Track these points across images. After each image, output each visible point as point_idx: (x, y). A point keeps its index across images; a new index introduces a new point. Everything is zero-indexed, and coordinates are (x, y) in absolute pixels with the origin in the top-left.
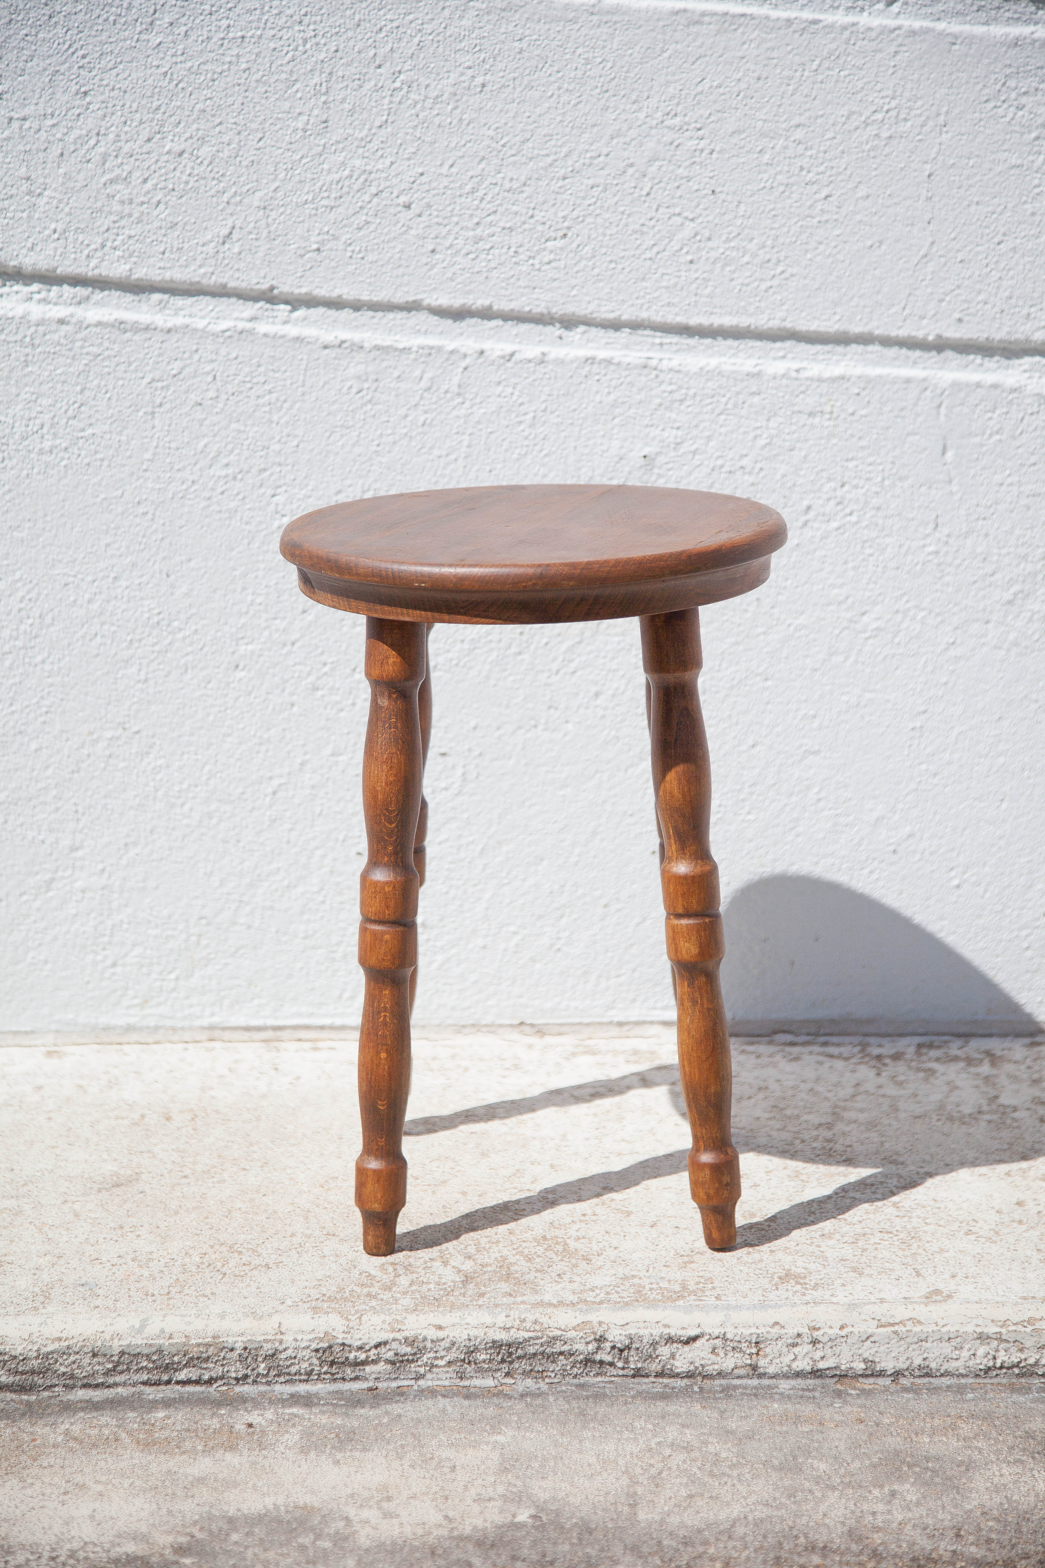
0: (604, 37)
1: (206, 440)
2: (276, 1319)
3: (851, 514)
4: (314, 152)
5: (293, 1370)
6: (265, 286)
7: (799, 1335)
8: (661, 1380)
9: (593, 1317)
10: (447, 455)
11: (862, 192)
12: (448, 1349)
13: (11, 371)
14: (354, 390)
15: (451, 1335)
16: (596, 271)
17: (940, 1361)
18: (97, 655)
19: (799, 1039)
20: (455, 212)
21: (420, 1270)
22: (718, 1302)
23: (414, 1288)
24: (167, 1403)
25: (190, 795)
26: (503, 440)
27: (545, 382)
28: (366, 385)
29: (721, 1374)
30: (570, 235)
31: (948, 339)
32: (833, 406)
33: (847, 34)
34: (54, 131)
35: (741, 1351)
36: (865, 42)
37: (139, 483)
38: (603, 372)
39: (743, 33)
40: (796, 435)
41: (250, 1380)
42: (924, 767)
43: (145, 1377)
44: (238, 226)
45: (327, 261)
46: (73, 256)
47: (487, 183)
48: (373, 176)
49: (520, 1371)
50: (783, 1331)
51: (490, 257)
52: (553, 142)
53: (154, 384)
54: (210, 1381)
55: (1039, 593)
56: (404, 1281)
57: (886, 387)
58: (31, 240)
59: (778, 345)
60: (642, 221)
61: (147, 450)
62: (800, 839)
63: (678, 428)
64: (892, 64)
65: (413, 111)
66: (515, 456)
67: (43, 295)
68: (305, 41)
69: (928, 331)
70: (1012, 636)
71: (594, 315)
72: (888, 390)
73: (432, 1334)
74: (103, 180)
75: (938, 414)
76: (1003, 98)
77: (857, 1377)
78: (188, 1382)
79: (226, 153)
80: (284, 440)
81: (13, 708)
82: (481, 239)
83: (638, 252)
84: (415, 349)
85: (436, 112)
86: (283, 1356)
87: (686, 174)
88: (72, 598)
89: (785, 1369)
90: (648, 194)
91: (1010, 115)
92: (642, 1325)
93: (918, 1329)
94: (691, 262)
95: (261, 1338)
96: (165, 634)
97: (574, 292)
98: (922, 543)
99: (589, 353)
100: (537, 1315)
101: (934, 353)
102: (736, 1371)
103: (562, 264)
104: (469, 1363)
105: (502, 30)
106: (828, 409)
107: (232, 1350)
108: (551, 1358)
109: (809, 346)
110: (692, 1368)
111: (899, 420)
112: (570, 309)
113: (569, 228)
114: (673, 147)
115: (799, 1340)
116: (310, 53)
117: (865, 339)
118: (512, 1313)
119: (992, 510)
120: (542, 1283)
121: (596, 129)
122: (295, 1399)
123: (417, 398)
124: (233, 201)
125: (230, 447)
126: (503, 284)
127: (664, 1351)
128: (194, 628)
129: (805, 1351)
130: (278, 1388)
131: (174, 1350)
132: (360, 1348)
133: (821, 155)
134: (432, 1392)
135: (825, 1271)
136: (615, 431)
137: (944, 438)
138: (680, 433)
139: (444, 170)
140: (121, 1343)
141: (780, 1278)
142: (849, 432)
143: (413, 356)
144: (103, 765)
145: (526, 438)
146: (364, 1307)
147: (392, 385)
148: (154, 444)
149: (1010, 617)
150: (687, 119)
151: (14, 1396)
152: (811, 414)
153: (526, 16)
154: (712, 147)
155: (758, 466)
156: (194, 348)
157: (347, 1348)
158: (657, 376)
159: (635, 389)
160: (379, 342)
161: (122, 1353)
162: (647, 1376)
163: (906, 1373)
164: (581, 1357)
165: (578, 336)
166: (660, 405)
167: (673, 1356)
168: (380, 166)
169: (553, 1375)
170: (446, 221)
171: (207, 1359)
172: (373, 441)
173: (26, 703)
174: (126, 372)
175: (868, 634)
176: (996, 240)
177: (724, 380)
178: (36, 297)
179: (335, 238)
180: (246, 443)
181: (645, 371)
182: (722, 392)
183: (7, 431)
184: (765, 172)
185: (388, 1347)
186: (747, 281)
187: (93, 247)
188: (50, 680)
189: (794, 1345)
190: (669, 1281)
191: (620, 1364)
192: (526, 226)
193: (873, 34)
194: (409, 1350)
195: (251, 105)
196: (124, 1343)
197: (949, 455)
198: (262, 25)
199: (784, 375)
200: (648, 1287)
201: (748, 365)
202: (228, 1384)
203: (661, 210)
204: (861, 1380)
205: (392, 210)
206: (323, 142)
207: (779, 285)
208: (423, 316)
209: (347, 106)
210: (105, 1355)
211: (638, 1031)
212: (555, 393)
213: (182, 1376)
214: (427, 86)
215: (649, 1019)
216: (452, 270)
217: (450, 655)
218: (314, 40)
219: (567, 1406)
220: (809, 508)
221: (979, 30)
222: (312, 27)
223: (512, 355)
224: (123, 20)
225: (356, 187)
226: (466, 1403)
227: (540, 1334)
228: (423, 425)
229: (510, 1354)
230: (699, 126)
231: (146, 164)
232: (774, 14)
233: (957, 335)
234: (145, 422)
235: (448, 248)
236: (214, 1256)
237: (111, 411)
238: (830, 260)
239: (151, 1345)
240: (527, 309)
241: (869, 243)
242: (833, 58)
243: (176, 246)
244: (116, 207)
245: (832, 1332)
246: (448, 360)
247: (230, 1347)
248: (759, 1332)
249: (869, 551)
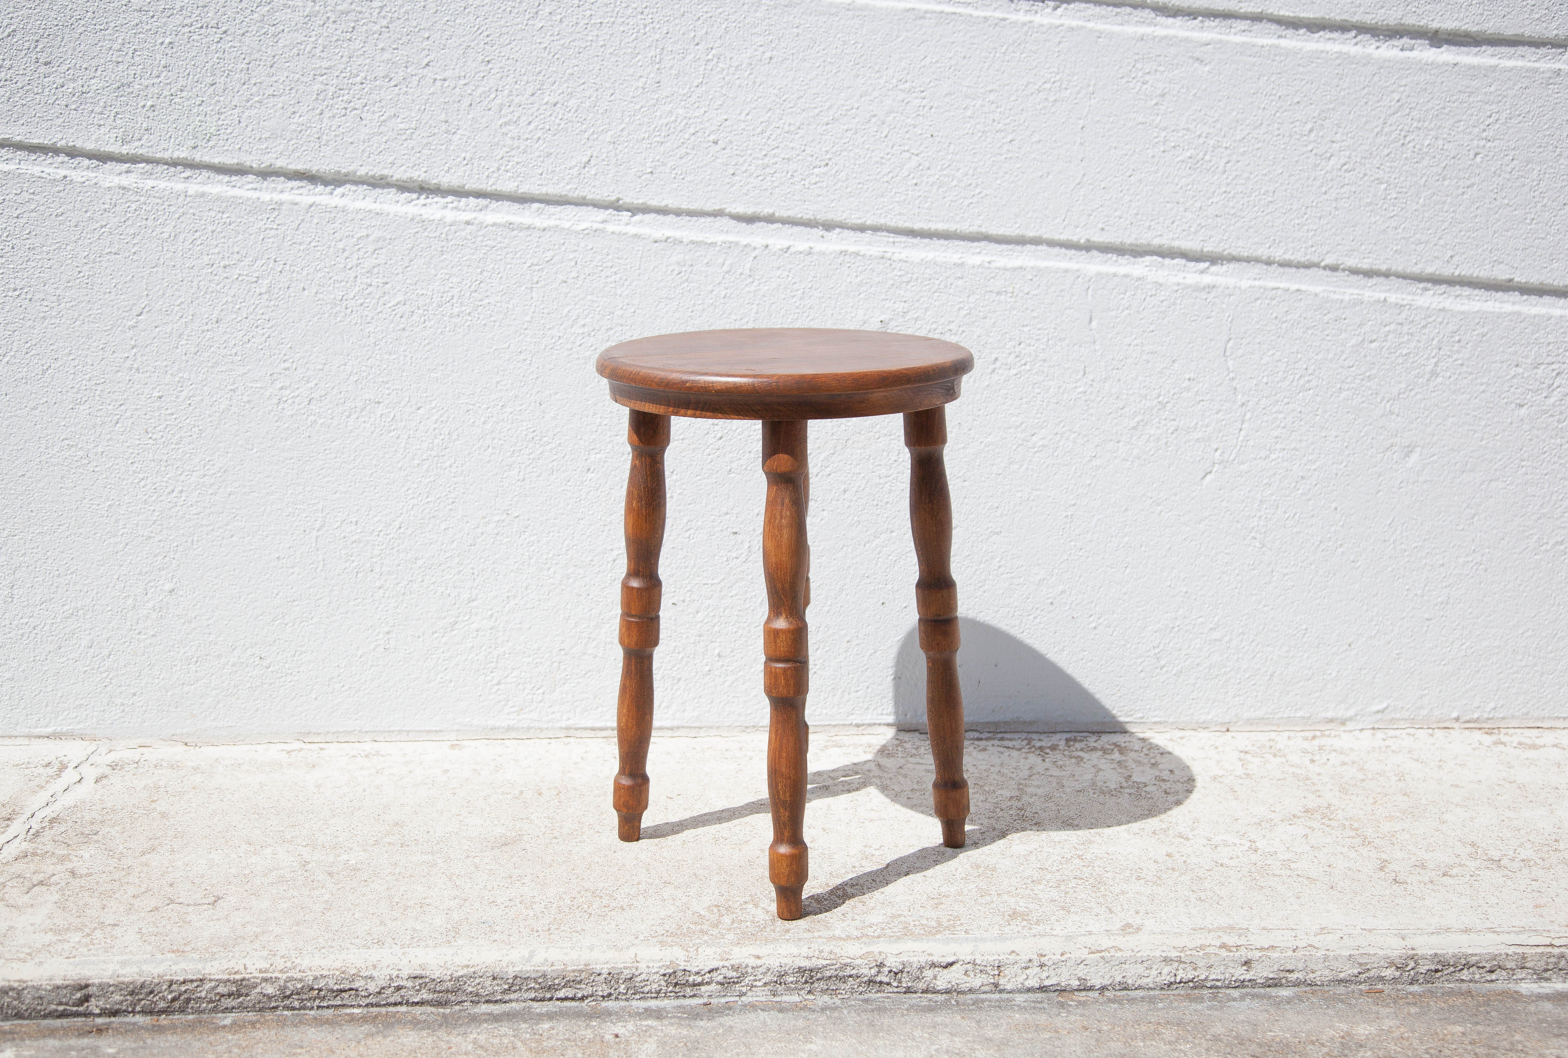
0: (856, 26)
1: (569, 307)
2: (633, 951)
3: (1025, 364)
4: (650, 104)
5: (646, 989)
6: (613, 198)
7: (1030, 961)
8: (926, 995)
9: (875, 948)
11: (1035, 138)
12: (764, 974)
13: (431, 258)
14: (676, 272)
15: (767, 963)
16: (849, 189)
17: (1134, 977)
18: (490, 461)
19: (983, 736)
20: (750, 147)
21: (738, 911)
22: (968, 936)
23: (735, 925)
24: (550, 1016)
25: (554, 562)
27: (811, 268)
28: (684, 269)
29: (971, 991)
30: (830, 164)
31: (1094, 242)
32: (1013, 287)
33: (1026, 28)
34: (466, 88)
35: (987, 973)
36: (1039, 34)
37: (521, 338)
38: (853, 261)
39: (954, 26)
40: (987, 308)
41: (613, 997)
42: (1073, 543)
43: (533, 995)
44: (595, 155)
45: (658, 180)
46: (477, 176)
47: (772, 127)
48: (691, 121)
49: (819, 989)
50: (1018, 958)
51: (774, 179)
52: (819, 99)
53: (533, 268)
54: (582, 999)
55: (1154, 422)
57: (1050, 275)
58: (447, 165)
59: (976, 244)
60: (881, 155)
61: (527, 314)
62: (986, 594)
63: (905, 302)
64: (1057, 50)
65: (721, 76)
67: (455, 205)
68: (645, 26)
69: (1080, 236)
70: (1135, 452)
71: (847, 221)
72: (1052, 277)
73: (752, 962)
74: (500, 122)
75: (1087, 295)
76: (1133, 76)
77: (1073, 990)
78: (566, 999)
79: (588, 104)
80: (625, 308)
81: (429, 499)
82: (768, 166)
83: (879, 176)
84: (719, 243)
85: (737, 77)
86: (639, 979)
87: (913, 123)
88: (472, 421)
89: (1019, 986)
90: (886, 136)
91: (1138, 88)
92: (911, 954)
93: (1118, 954)
94: (916, 184)
95: (622, 966)
96: (538, 446)
97: (833, 204)
98: (1074, 385)
99: (843, 248)
100: (832, 947)
101: (1084, 252)
102: (982, 988)
103: (825, 184)
104: (780, 984)
105: (785, 20)
106: (1011, 290)
107: (599, 975)
108: (843, 979)
109: (997, 246)
110: (949, 986)
111: (1059, 298)
112: (830, 216)
113: (830, 159)
114: (904, 104)
115: (1030, 964)
116: (648, 34)
117: (1036, 241)
118: (812, 945)
119: (1123, 363)
121: (850, 90)
122: (648, 1013)
123: (721, 278)
124: (591, 138)
125: (586, 312)
126: (783, 198)
127: (929, 973)
128: (558, 442)
129: (1034, 972)
130: (634, 1003)
131: (554, 975)
132: (697, 973)
133: (1007, 111)
134: (753, 1007)
135: (1041, 910)
136: (861, 303)
137: (1091, 312)
138: (906, 305)
139: (742, 117)
140: (515, 969)
141: (1009, 915)
142: (1025, 306)
143: (718, 248)
144: (492, 540)
146: (699, 941)
147: (702, 269)
148: (532, 310)
149: (1134, 438)
150: (914, 84)
151: (433, 1009)
152: (998, 293)
153: (802, 10)
154: (931, 104)
155: (961, 329)
156: (562, 242)
157: (687, 973)
158: (890, 265)
159: (875, 274)
160: (695, 239)
161: (516, 977)
162: (916, 992)
163: (1110, 987)
164: (866, 979)
165: (835, 236)
166: (892, 285)
167: (935, 977)
168: (697, 114)
169: (844, 992)
170: (742, 154)
171: (580, 982)
173: (438, 496)
174: (513, 258)
175: (1036, 449)
176: (1128, 174)
177: (938, 268)
178: (450, 205)
179: (664, 164)
180: (598, 309)
181: (883, 261)
182: (936, 276)
183: (428, 301)
184: (968, 122)
185: (719, 972)
186: (954, 199)
187: (491, 170)
188: (455, 479)
189: (1027, 968)
190: (927, 919)
191: (895, 984)
192: (800, 157)
193: (1044, 29)
194: (734, 974)
195: (606, 70)
196: (517, 968)
197: (1094, 324)
198: (615, 15)
199: (979, 265)
200: (912, 924)
201: (955, 258)
202: (596, 1000)
203: (895, 148)
204: (1076, 992)
205: (705, 145)
206: (656, 97)
207: (978, 202)
208: (725, 220)
209: (674, 72)
210: (502, 978)
211: (870, 730)
212: (819, 275)
213: (561, 994)
214: (731, 58)
215: (877, 722)
216: (747, 188)
217: (741, 462)
218: (651, 25)
219: (858, 1018)
221: (1117, 29)
222: (650, 16)
223: (788, 248)
224: (516, 11)
225: (679, 129)
226: (781, 1015)
227: (834, 962)
229: (812, 977)
230: (922, 89)
231: (531, 111)
232: (976, 13)
233: (1101, 240)
234: (526, 294)
235: (744, 172)
236: (581, 900)
237: (502, 287)
238: (1013, 185)
240: (799, 216)
241: (1040, 174)
242: (1016, 44)
243: (550, 169)
244: (509, 142)
245: (1054, 957)
246: (742, 251)
247: (598, 972)
248: (1000, 958)
249: (1037, 391)
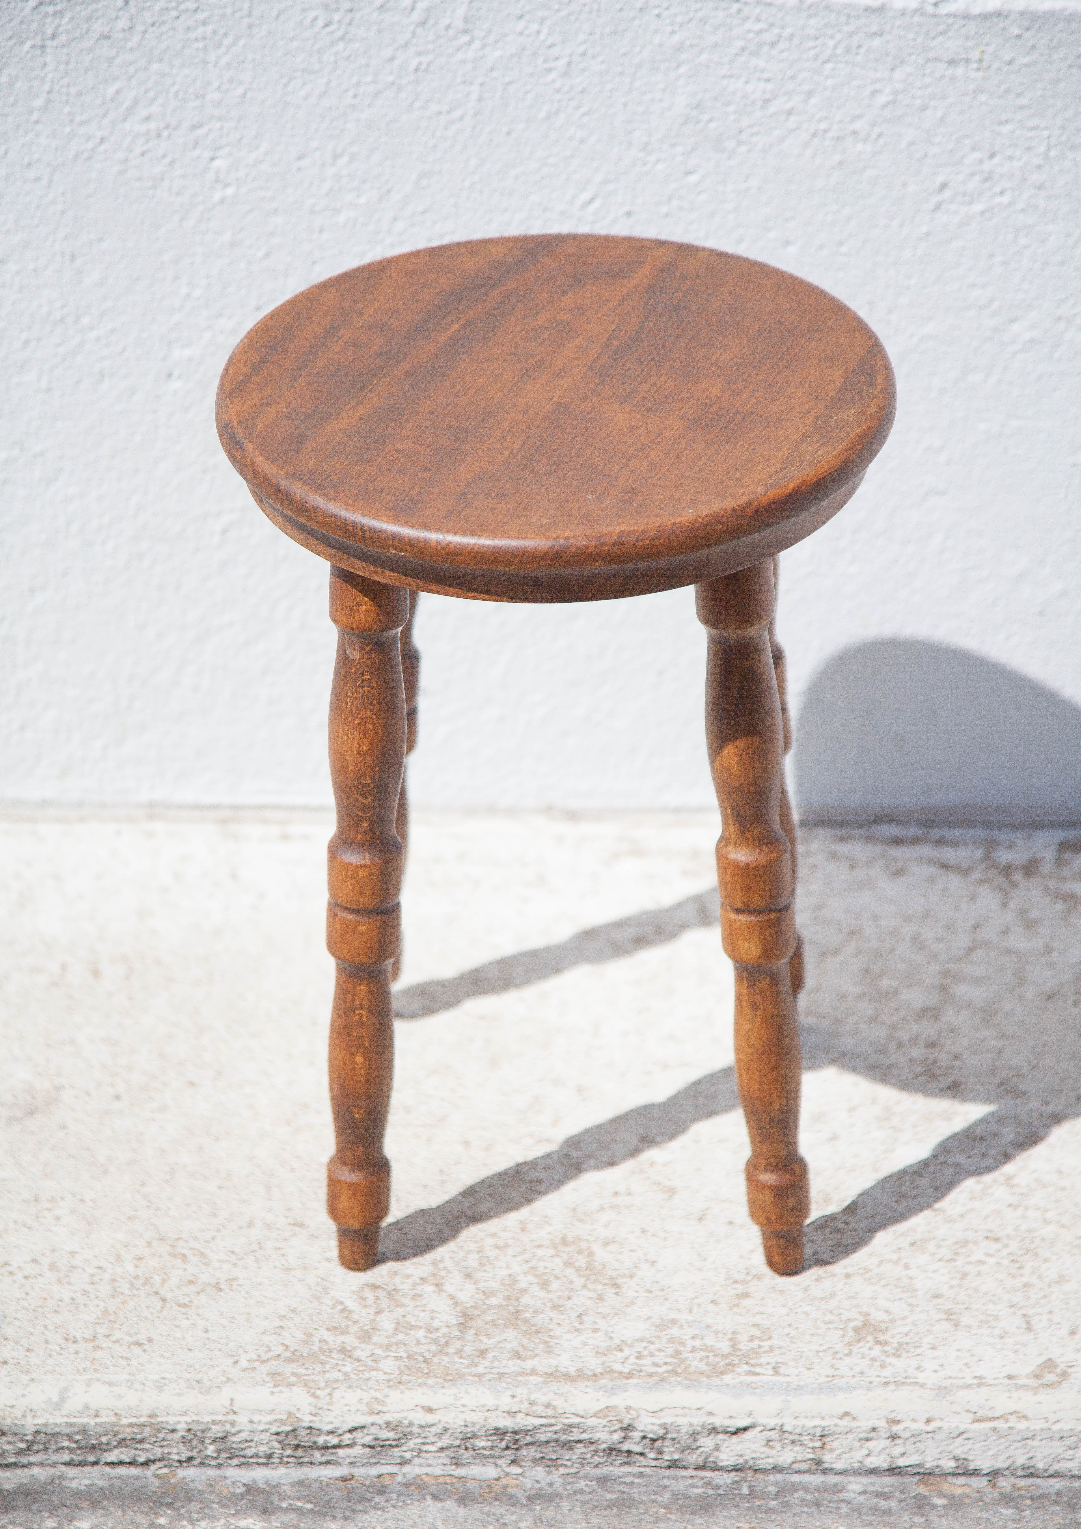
1: (116, 85)
2: (227, 1392)
3: (1002, 193)
5: (249, 1452)
7: (874, 1429)
8: (702, 1473)
9: (619, 1401)
10: (450, 111)
14: (320, 23)
15: (444, 1419)
17: (1049, 1460)
21: (407, 1300)
22: (776, 1379)
24: (94, 1497)
26: (527, 93)
28: (336, 17)
29: (776, 1469)
32: (983, 52)
40: (930, 91)
41: (196, 1462)
43: (66, 1457)
49: (528, 1459)
53: (44, 9)
54: (147, 1463)
56: (386, 1322)
57: (1060, 26)
61: (37, 95)
63: (768, 80)
66: (543, 114)
72: (1061, 31)
77: (944, 1475)
78: (120, 1463)
86: (236, 1439)
89: (856, 1465)
92: (680, 1412)
93: (1022, 1425)
95: (208, 1419)
102: (795, 1466)
104: (466, 1449)
106: (975, 55)
107: (173, 1431)
108: (568, 1445)
110: (741, 1461)
115: (874, 1435)
118: (519, 1391)
120: (558, 1331)
125: (151, 94)
127: (707, 1443)
128: (110, 325)
129: (882, 1446)
130: (230, 1472)
131: (100, 1430)
132: (331, 1433)
134: (420, 1485)
138: (769, 86)
140: (36, 1420)
141: (855, 1330)
145: (558, 91)
146: (336, 1375)
148: (47, 87)
152: (952, 62)
155: (877, 130)
158: (740, 11)
161: (37, 1433)
162: (685, 1468)
163: (1006, 1473)
164: (604, 1446)
166: (743, 49)
167: (717, 1448)
171: (142, 1441)
172: (347, 90)
182: (829, 32)
189: (868, 1439)
191: (652, 1455)
194: (391, 1435)
196: (40, 1421)
199: (916, 11)
202: (170, 1468)
204: (950, 1479)
210: (16, 1434)
213: (112, 1457)
220: (944, 186)
226: (461, 1512)
227: (552, 1421)
228: (417, 70)
234: (32, 58)
236: (151, 1264)
239: (72, 1425)
245: (915, 1426)
247: (170, 1427)
248: (824, 1424)
249: (1023, 241)
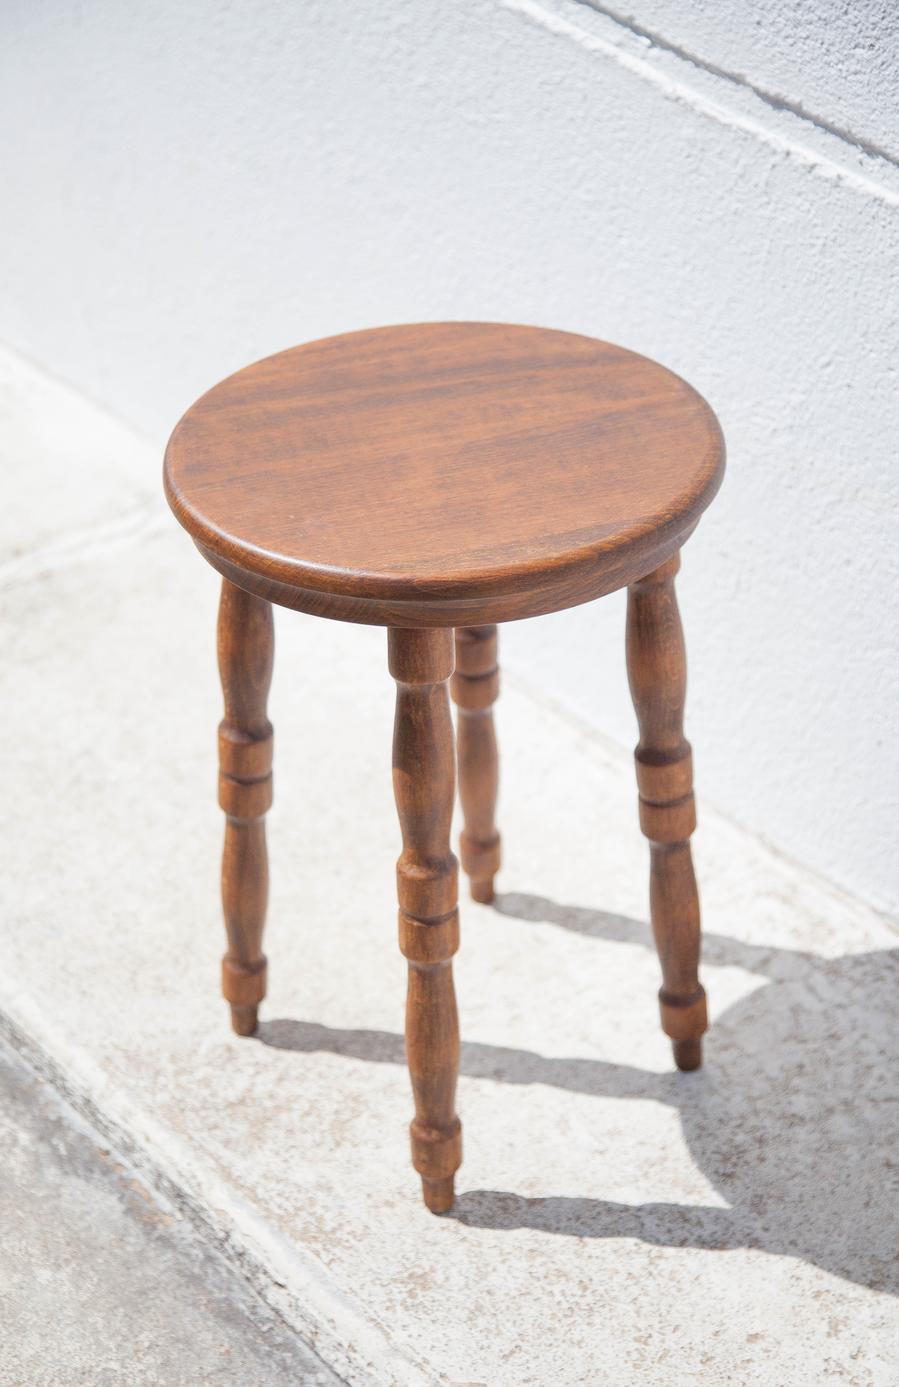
1: (576, 159)
6: (626, 14)
7: (340, 1344)
8: (258, 1298)
10: (751, 254)
12: (148, 1160)
14: (685, 153)
15: (150, 1150)
23: (194, 1086)
27: (836, 210)
28: (694, 152)
29: (292, 1328)
30: (876, 47)
35: (306, 1322)
38: (889, 219)
50: (332, 1331)
51: (805, 48)
56: (202, 1073)
66: (805, 280)
73: (140, 1140)
80: (630, 183)
84: (734, 128)
86: (68, 1084)
89: (330, 1363)
92: (254, 1244)
97: (873, 117)
99: (878, 192)
102: (302, 1335)
108: (202, 1221)
110: (277, 1307)
112: (869, 134)
113: (878, 39)
120: (268, 1146)
126: (813, 84)
127: (263, 1278)
129: (343, 1361)
132: (103, 1116)
136: (892, 290)
141: (411, 1275)
143: (732, 135)
145: (815, 265)
147: (713, 160)
156: (572, 60)
157: (98, 1110)
160: (707, 110)
164: (218, 1237)
165: (877, 168)
167: (267, 1287)
171: (34, 1051)
172: (695, 213)
185: (117, 1128)
189: (337, 1350)
190: (338, 1215)
191: (238, 1264)
192: (840, 23)
194: (128, 1141)
200: (314, 1209)
208: (748, 94)
212: (845, 225)
216: (773, 50)
223: (813, 167)
227: (196, 1197)
229: (179, 1196)
234: (536, 122)
235: (771, 24)
246: (760, 150)
